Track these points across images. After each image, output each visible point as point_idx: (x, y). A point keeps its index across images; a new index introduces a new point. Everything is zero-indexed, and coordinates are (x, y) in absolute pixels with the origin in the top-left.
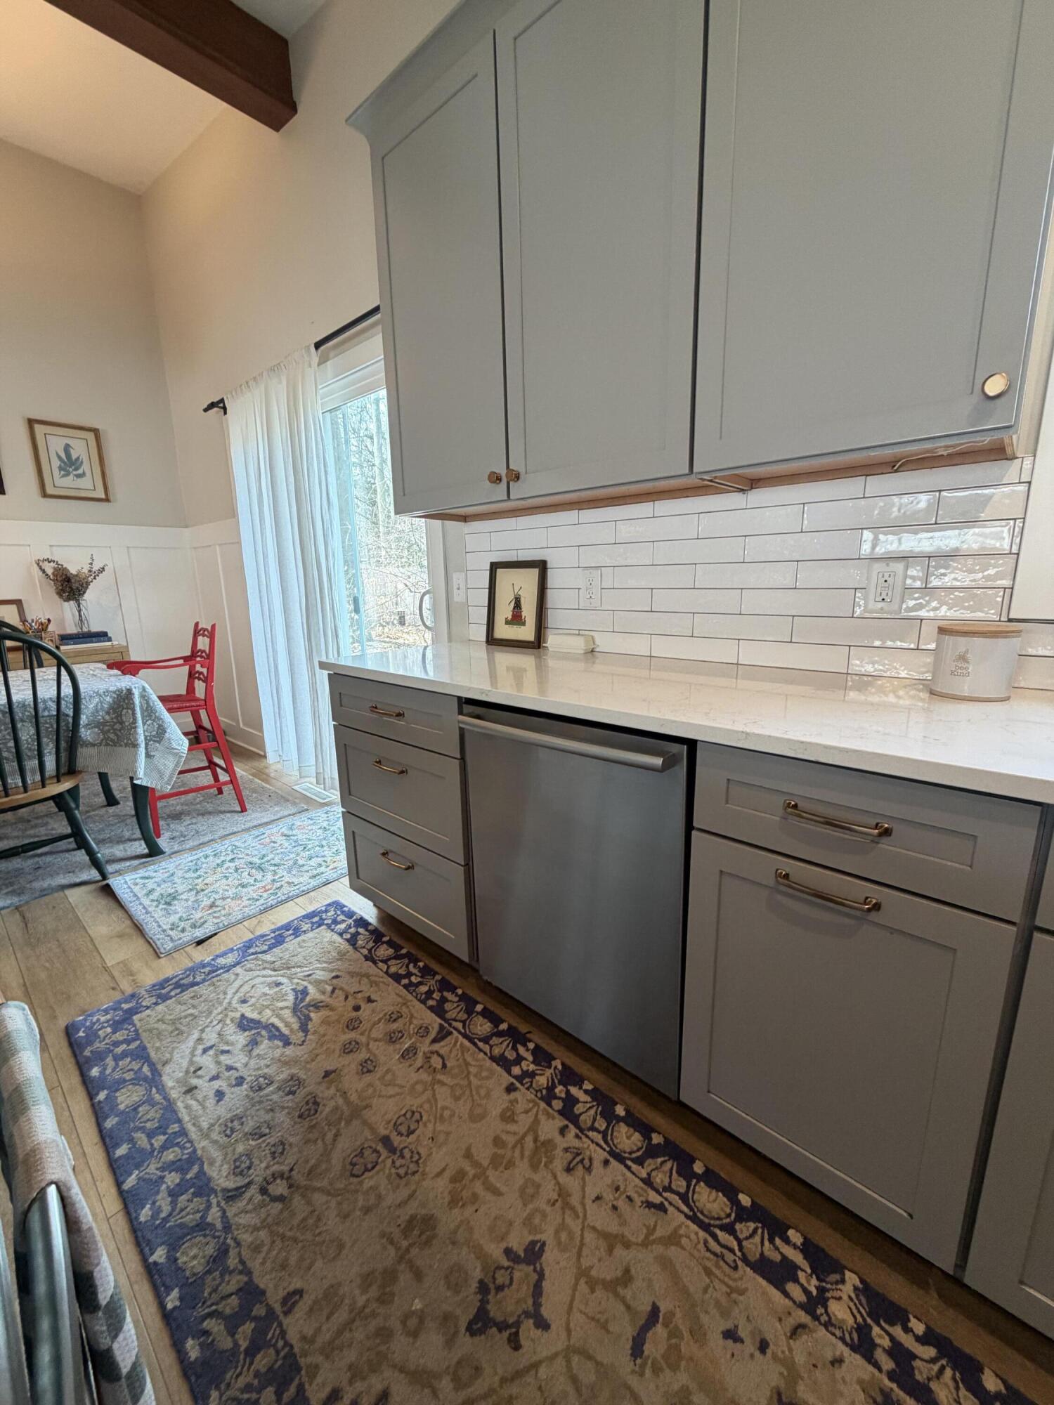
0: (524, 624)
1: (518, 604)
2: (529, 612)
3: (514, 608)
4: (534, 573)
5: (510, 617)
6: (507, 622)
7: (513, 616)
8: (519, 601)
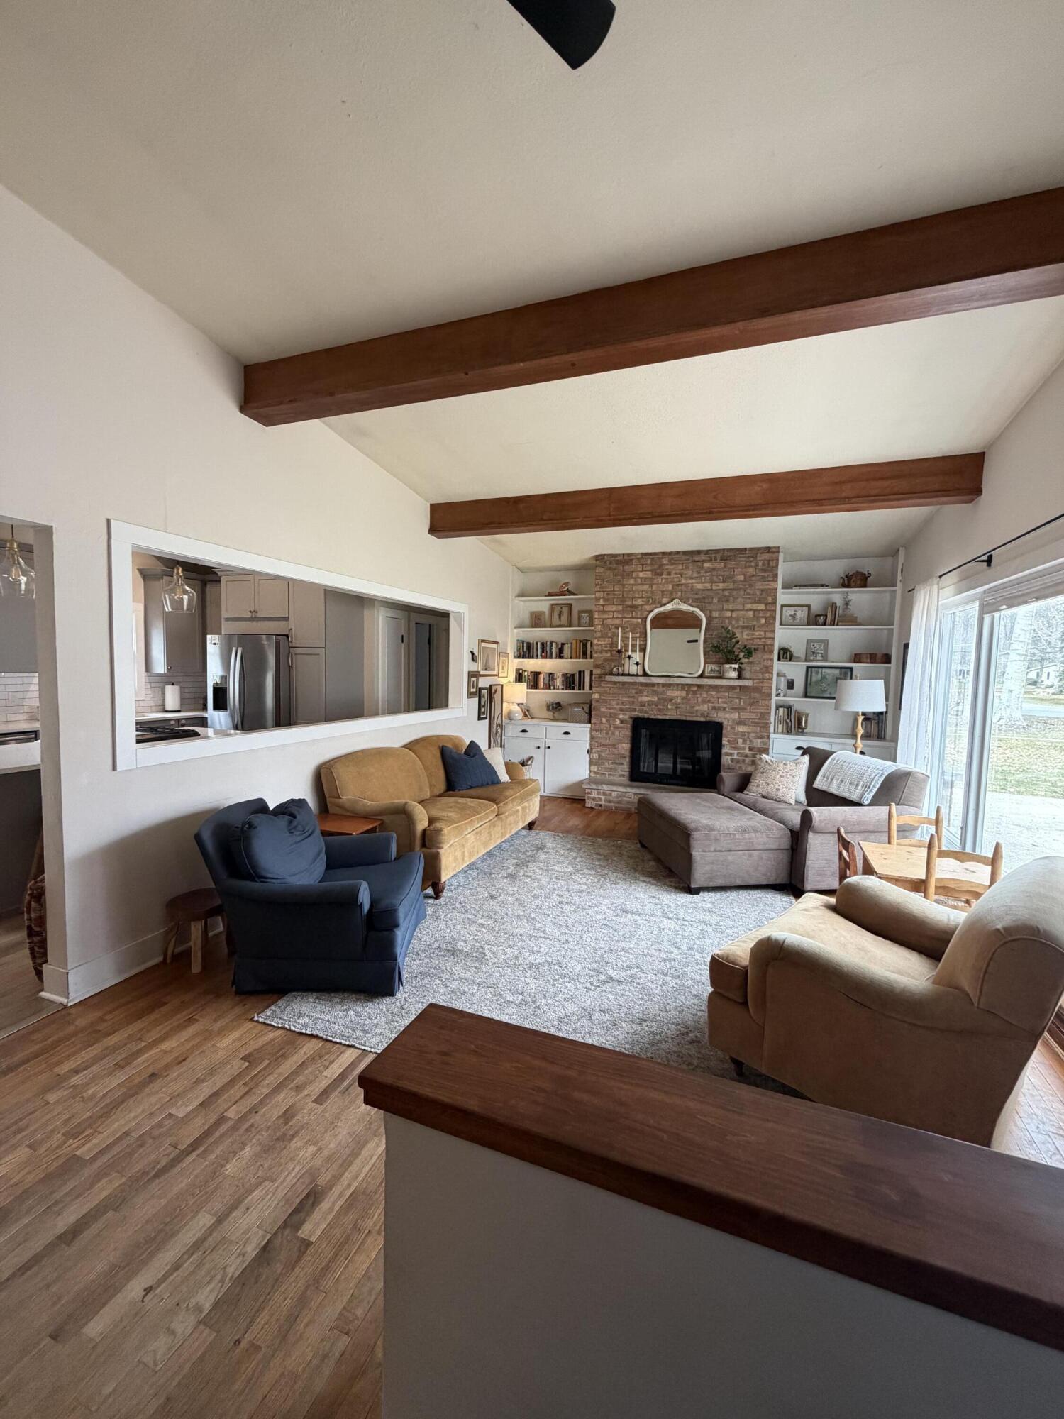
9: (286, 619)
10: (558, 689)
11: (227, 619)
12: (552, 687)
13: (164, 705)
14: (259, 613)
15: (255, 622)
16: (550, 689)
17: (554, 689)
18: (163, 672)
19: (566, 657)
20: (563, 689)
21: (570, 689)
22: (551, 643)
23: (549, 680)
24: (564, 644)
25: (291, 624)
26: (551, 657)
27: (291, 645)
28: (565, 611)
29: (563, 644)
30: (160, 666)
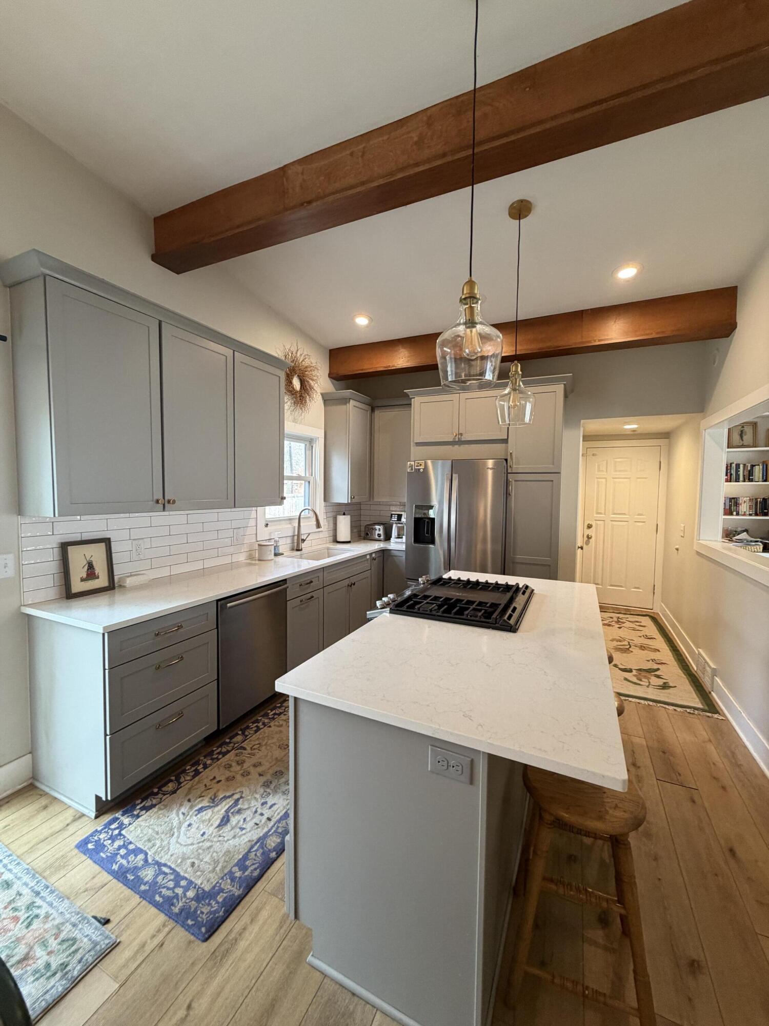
0: (98, 578)
1: (91, 566)
2: (101, 568)
3: (88, 570)
4: (103, 545)
5: (85, 576)
6: (82, 580)
7: (88, 575)
8: (92, 564)
9: (505, 441)
10: (744, 515)
11: (418, 444)
12: (735, 513)
13: (335, 536)
14: (464, 436)
15: (457, 446)
16: (731, 514)
17: (738, 514)
18: (346, 502)
19: (756, 479)
20: (750, 515)
21: (763, 515)
22: (738, 466)
23: (730, 506)
24: (755, 466)
25: (512, 447)
26: (737, 480)
27: (509, 471)
28: (749, 430)
29: (753, 466)
30: (342, 494)
